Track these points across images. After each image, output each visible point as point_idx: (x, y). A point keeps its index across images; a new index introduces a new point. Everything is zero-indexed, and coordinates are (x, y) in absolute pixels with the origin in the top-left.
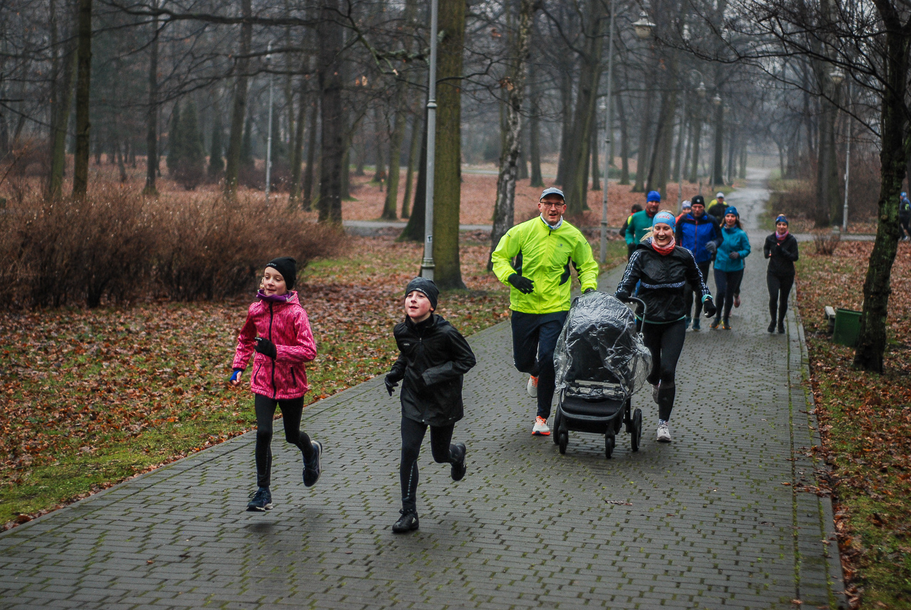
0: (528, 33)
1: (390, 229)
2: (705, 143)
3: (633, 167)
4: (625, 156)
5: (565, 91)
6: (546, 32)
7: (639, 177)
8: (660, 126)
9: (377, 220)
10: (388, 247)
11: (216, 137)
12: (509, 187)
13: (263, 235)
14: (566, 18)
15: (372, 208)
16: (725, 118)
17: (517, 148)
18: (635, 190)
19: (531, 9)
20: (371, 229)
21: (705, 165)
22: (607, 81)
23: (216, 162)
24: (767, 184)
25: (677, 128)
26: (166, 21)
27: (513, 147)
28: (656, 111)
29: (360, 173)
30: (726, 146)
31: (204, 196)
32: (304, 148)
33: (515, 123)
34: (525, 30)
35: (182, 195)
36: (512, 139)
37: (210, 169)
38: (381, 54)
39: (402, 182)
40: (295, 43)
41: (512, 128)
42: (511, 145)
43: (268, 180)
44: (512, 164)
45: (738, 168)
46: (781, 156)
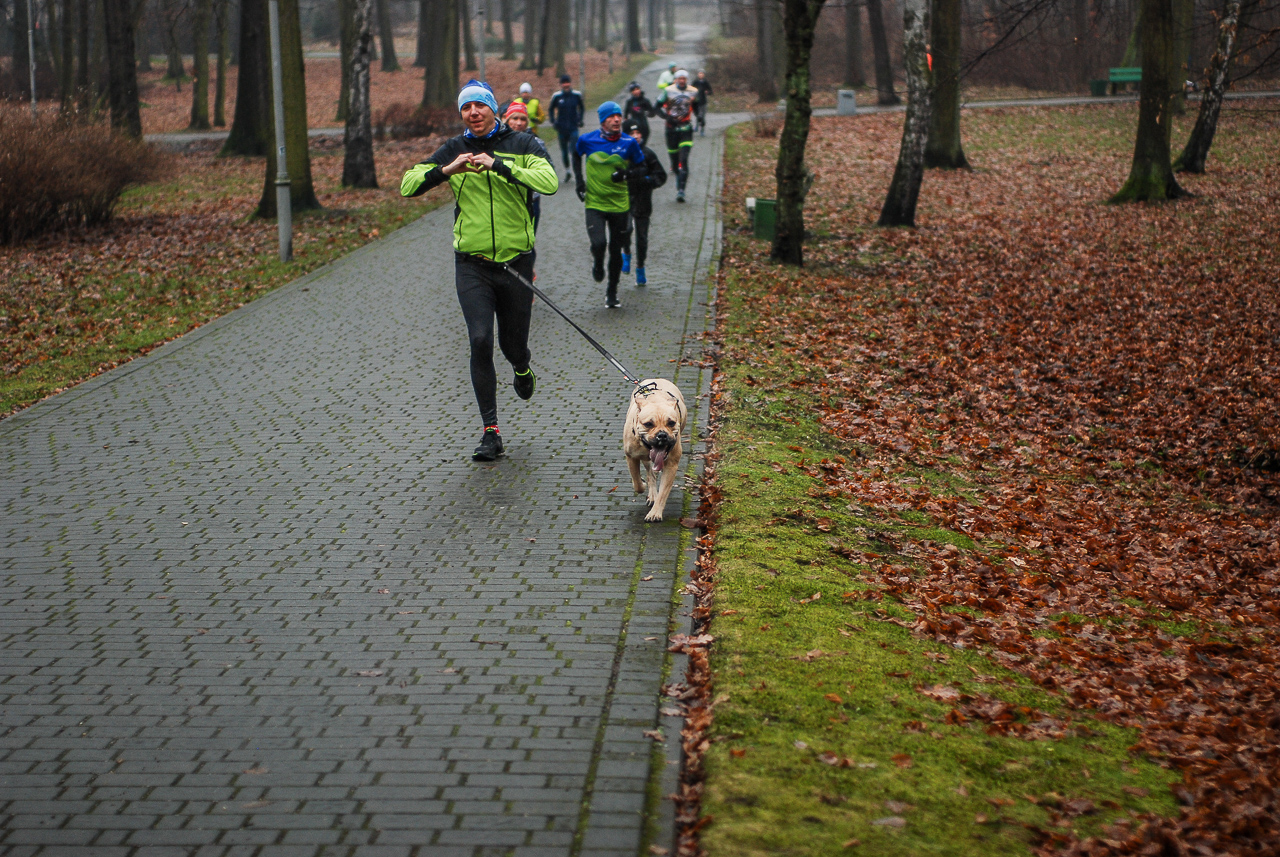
1: (204, 142)
3: (518, 35)
4: (507, 21)
7: (527, 48)
9: (185, 131)
10: (208, 165)
12: (361, 79)
15: (171, 114)
17: (368, 30)
18: (523, 67)
20: (178, 143)
21: (616, 26)
24: (703, 46)
27: (363, 29)
29: (147, 67)
32: (75, 41)
36: (360, 19)
39: (214, 75)
42: (360, 26)
43: (33, 87)
44: (364, 51)
45: (663, 25)
46: (721, 5)
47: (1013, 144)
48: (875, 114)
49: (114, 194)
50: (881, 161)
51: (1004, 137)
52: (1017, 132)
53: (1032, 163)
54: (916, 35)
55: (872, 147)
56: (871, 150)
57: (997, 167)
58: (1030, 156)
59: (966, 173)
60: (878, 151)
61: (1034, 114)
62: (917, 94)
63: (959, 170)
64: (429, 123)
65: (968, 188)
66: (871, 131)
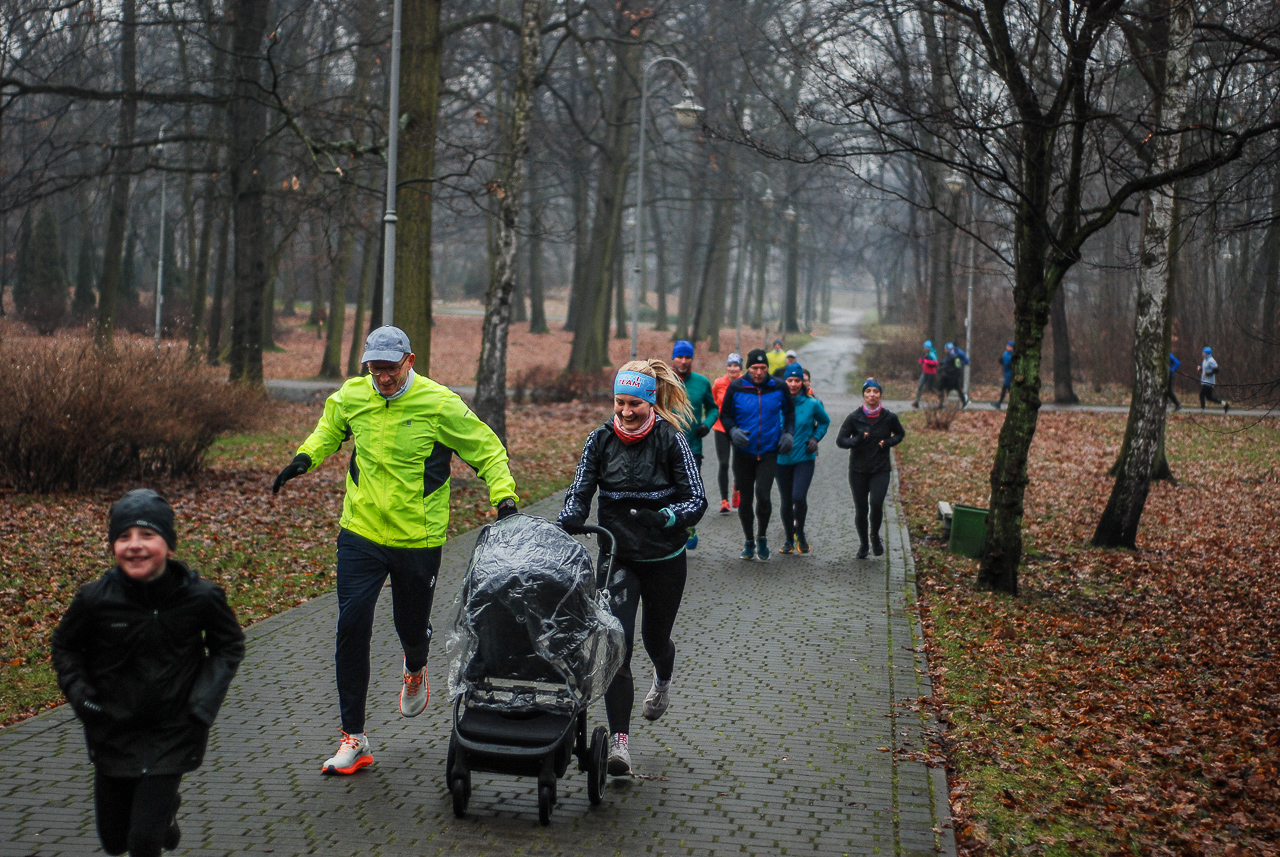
0: (527, 118)
2: (774, 274)
3: (673, 306)
4: (662, 290)
5: (578, 199)
6: (552, 117)
7: (681, 320)
8: (711, 250)
9: (314, 379)
11: (85, 261)
12: (499, 333)
13: (151, 400)
14: (579, 97)
15: (306, 361)
16: (801, 240)
17: (510, 279)
19: (530, 86)
20: (304, 391)
21: (773, 304)
22: (636, 187)
23: (84, 295)
24: (860, 331)
25: (735, 252)
26: (13, 96)
27: (505, 278)
28: (706, 228)
29: (289, 312)
30: (802, 278)
31: (66, 344)
32: (210, 278)
33: (507, 244)
34: (523, 114)
35: (35, 342)
36: (503, 267)
37: (75, 305)
38: (319, 146)
39: (349, 325)
40: (197, 129)
41: (504, 250)
42: (502, 274)
43: (158, 321)
44: (504, 302)
45: (819, 308)
46: (879, 293)
47: (1214, 457)
48: (1054, 412)
49: (204, 442)
50: (1072, 465)
51: (1200, 448)
52: (1215, 443)
53: (1240, 479)
54: (1151, 323)
55: (1058, 449)
56: (1057, 452)
57: (1202, 481)
58: (1237, 472)
59: (1170, 486)
60: (1064, 453)
61: (1227, 424)
62: (1149, 391)
63: (1161, 482)
64: (573, 388)
65: (1178, 503)
66: (1053, 430)
